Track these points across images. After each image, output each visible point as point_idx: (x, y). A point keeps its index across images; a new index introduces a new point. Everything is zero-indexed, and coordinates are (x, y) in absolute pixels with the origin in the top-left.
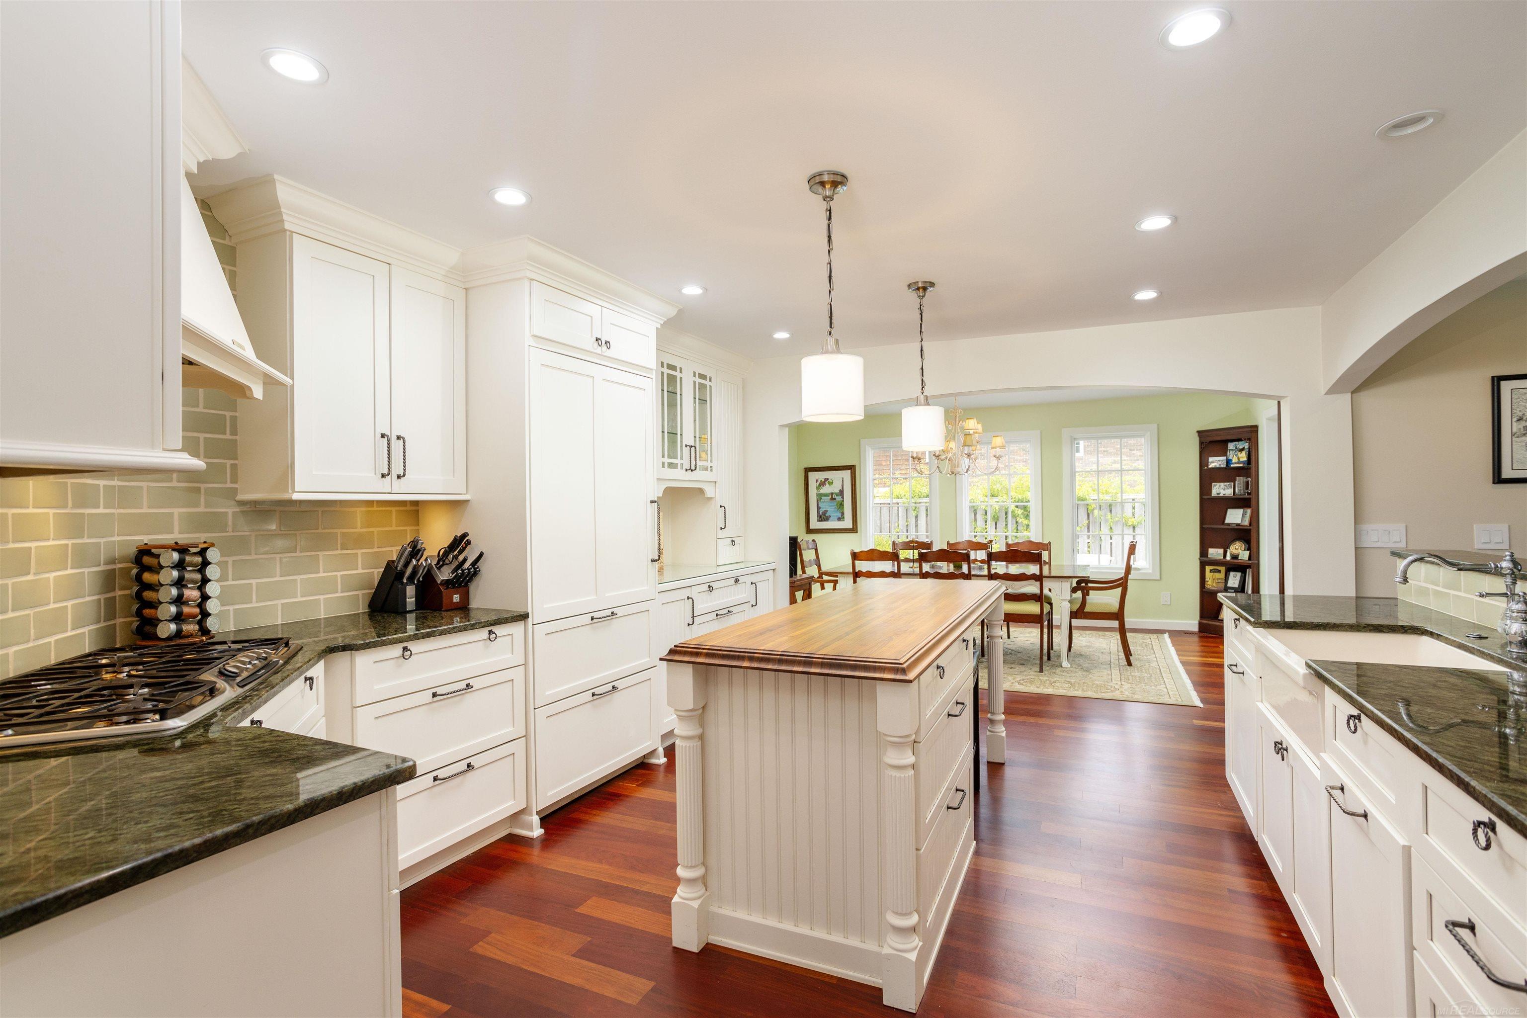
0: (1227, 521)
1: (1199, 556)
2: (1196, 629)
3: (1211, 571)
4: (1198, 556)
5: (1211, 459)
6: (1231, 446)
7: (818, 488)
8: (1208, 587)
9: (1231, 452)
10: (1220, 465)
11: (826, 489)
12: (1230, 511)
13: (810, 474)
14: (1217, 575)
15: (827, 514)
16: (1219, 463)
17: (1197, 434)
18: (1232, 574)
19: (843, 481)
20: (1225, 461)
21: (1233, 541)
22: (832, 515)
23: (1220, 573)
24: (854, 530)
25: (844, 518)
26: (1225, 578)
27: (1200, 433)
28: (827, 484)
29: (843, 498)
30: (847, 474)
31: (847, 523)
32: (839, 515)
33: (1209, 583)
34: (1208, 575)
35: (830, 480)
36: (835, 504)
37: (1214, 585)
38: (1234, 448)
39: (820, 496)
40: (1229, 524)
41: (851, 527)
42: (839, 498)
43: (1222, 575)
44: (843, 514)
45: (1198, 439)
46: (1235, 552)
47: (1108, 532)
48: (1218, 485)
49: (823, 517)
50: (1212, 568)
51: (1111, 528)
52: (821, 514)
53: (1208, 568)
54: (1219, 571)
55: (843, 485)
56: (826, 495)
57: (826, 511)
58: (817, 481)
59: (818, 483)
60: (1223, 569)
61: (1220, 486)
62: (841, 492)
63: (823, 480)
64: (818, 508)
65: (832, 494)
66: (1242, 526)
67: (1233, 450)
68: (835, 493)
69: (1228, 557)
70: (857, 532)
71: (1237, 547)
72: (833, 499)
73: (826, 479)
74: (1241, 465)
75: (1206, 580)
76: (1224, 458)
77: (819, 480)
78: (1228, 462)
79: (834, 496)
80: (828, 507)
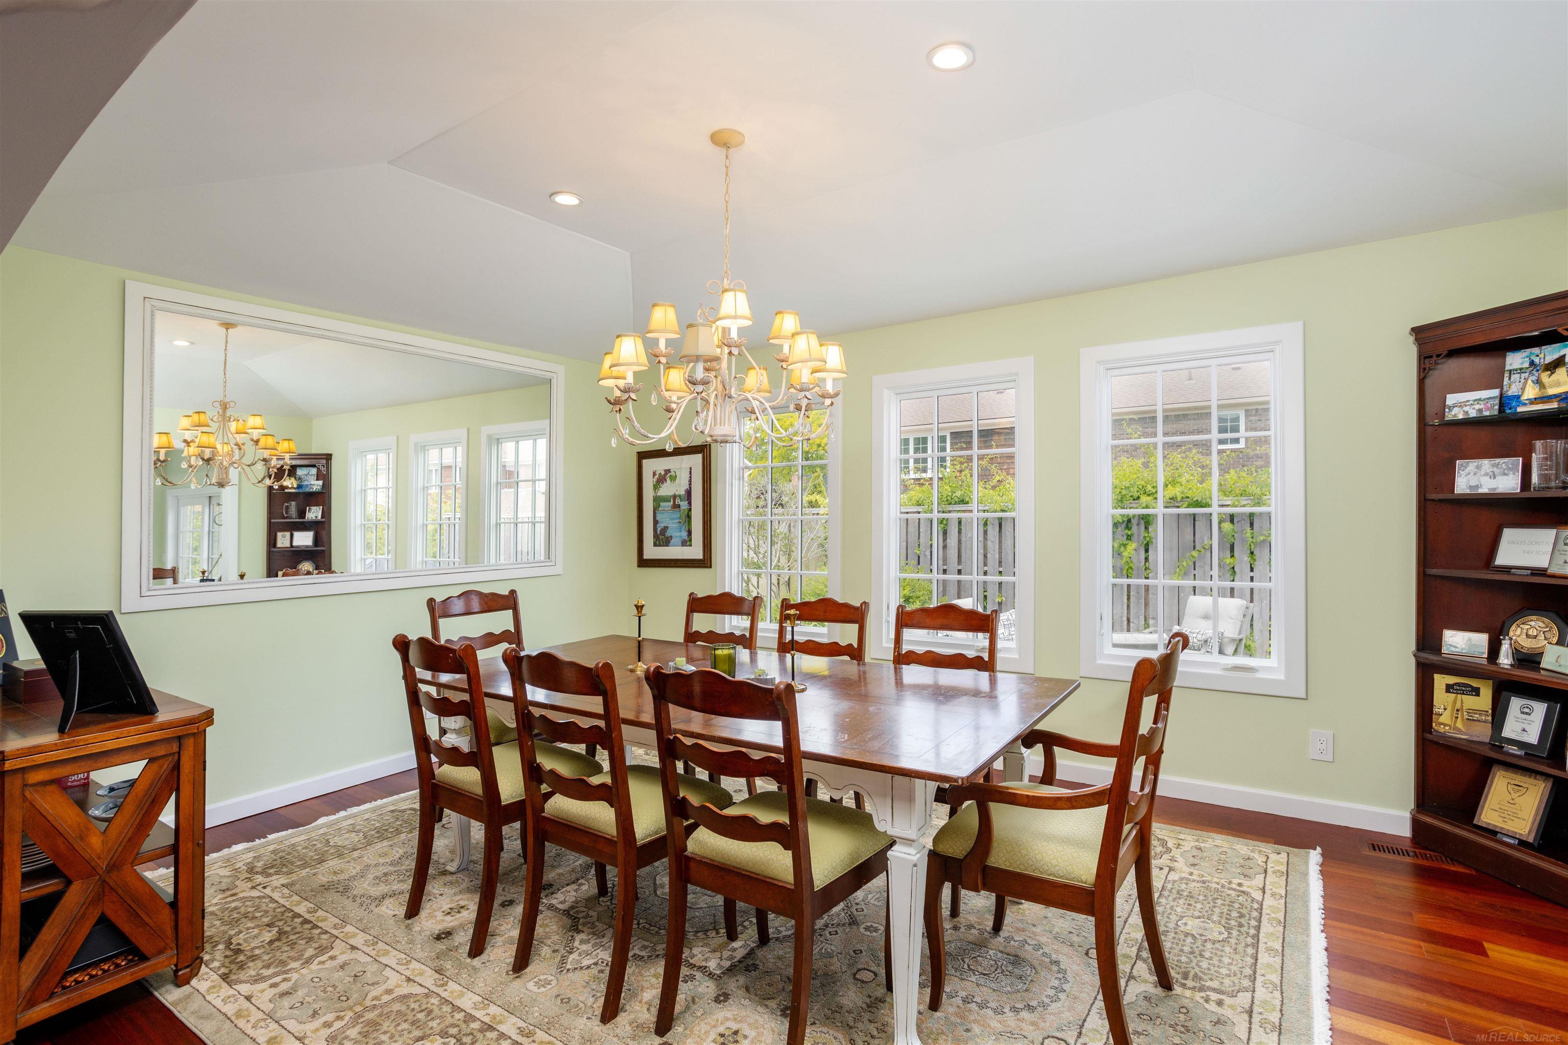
0: (1502, 559)
1: (1413, 647)
2: (1405, 831)
3: (1449, 688)
4: (1411, 644)
5: (1451, 399)
6: (1515, 360)
7: (656, 487)
8: (1441, 729)
9: (1515, 377)
10: (1480, 411)
11: (667, 490)
12: (1509, 535)
13: (645, 462)
14: (1469, 701)
15: (668, 534)
16: (1477, 407)
17: (1412, 339)
18: (1516, 704)
19: (690, 472)
20: (1497, 401)
21: (1518, 614)
22: (674, 534)
23: (1478, 694)
24: (705, 563)
25: (690, 540)
26: (1494, 708)
27: (1418, 331)
28: (668, 480)
29: (690, 504)
30: (696, 460)
31: (695, 551)
32: (684, 534)
33: (1442, 719)
34: (1441, 698)
35: (672, 473)
36: (678, 515)
37: (1459, 725)
38: (1526, 365)
39: (657, 500)
40: (1507, 569)
41: (701, 557)
42: (684, 505)
43: (1484, 701)
44: (690, 533)
45: (1414, 350)
46: (1527, 644)
47: (1246, 558)
48: (1472, 465)
49: (662, 539)
50: (1452, 680)
51: (1252, 553)
52: (659, 532)
53: (1440, 681)
54: (1476, 692)
55: (690, 481)
56: (665, 499)
57: (665, 529)
58: (654, 474)
59: (657, 477)
60: (1487, 693)
61: (1478, 467)
62: (689, 493)
63: (663, 473)
64: (656, 522)
65: (675, 497)
66: (1553, 576)
67: (1521, 371)
68: (680, 496)
69: (1505, 660)
70: (711, 567)
71: (1533, 632)
72: (676, 506)
73: (667, 471)
74: (1554, 405)
75: (1436, 710)
76: (1496, 392)
77: (658, 473)
78: (1503, 402)
79: (678, 501)
80: (670, 521)
